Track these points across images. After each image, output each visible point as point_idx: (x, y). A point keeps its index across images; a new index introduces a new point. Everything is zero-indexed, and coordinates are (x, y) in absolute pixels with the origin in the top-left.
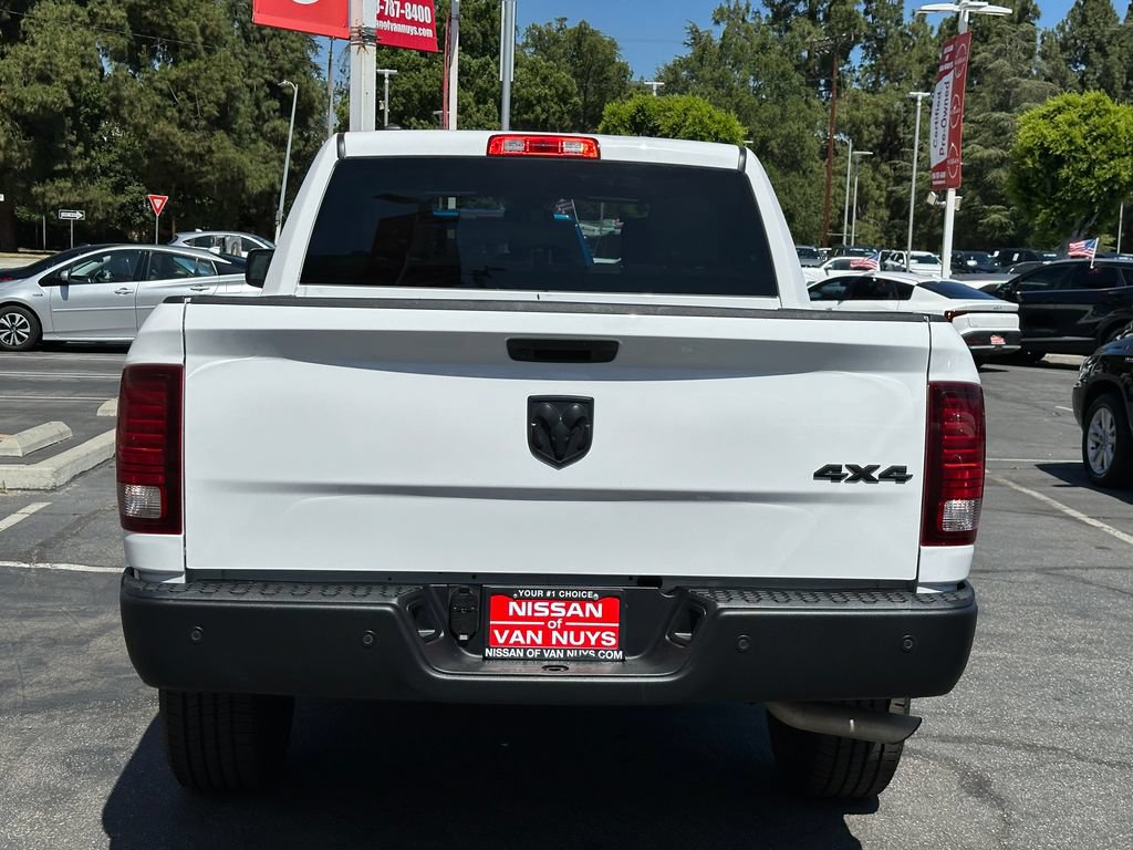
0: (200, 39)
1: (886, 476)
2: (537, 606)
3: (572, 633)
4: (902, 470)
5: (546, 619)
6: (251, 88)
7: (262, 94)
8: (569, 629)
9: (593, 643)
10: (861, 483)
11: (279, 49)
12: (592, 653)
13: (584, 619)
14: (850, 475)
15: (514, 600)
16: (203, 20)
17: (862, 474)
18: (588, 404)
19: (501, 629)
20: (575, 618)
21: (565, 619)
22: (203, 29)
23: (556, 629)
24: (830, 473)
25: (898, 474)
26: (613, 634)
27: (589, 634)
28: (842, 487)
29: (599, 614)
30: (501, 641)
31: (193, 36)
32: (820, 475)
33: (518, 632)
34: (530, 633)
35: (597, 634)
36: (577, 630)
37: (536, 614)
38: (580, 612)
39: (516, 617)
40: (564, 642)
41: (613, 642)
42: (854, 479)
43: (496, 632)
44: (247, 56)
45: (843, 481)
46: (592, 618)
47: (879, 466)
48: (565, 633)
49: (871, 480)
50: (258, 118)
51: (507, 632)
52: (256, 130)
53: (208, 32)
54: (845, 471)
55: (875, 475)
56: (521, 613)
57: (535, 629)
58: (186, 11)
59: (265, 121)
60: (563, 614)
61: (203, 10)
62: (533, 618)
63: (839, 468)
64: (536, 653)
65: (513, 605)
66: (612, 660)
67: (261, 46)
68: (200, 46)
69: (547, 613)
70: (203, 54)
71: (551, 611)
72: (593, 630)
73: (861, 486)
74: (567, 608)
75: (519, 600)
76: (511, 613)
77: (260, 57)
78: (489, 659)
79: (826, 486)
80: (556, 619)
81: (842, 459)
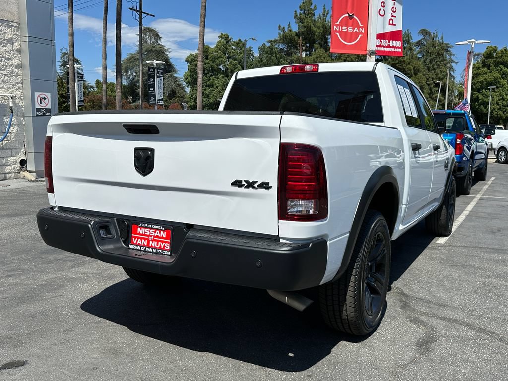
0: (413, 71)
1: (261, 186)
2: (146, 230)
3: (156, 242)
4: (268, 183)
5: (149, 236)
6: (429, 85)
7: (432, 86)
8: (155, 240)
9: (162, 247)
10: (251, 188)
11: (439, 72)
12: (161, 251)
13: (160, 237)
14: (246, 184)
15: (139, 227)
16: (414, 65)
17: (251, 185)
18: (152, 150)
19: (135, 237)
20: (157, 236)
21: (154, 237)
22: (414, 69)
23: (151, 240)
24: (237, 183)
25: (266, 186)
26: (168, 245)
27: (161, 243)
28: (243, 190)
29: (164, 236)
30: (135, 242)
31: (410, 70)
32: (234, 184)
33: (139, 240)
34: (143, 240)
35: (164, 244)
36: (158, 241)
37: (146, 234)
38: (159, 234)
39: (140, 234)
40: (153, 245)
41: (169, 248)
42: (247, 187)
43: (134, 239)
44: (428, 75)
45: (243, 187)
46: (162, 237)
47: (257, 182)
48: (154, 242)
49: (254, 187)
50: (430, 93)
51: (136, 239)
52: (430, 97)
53: (415, 69)
54: (243, 183)
55: (256, 185)
56: (141, 232)
57: (145, 239)
58: (409, 64)
59: (433, 94)
60: (153, 235)
61: (414, 62)
62: (145, 235)
63: (241, 181)
64: (144, 248)
65: (139, 229)
66: (167, 255)
67: (433, 71)
68: (413, 73)
69: (149, 234)
70: (414, 76)
71: (150, 233)
72: (163, 242)
73: (250, 190)
74: (155, 232)
75: (141, 227)
76: (138, 232)
77: (433, 75)
78: (130, 248)
79: (236, 189)
80: (151, 236)
81: (242, 178)
